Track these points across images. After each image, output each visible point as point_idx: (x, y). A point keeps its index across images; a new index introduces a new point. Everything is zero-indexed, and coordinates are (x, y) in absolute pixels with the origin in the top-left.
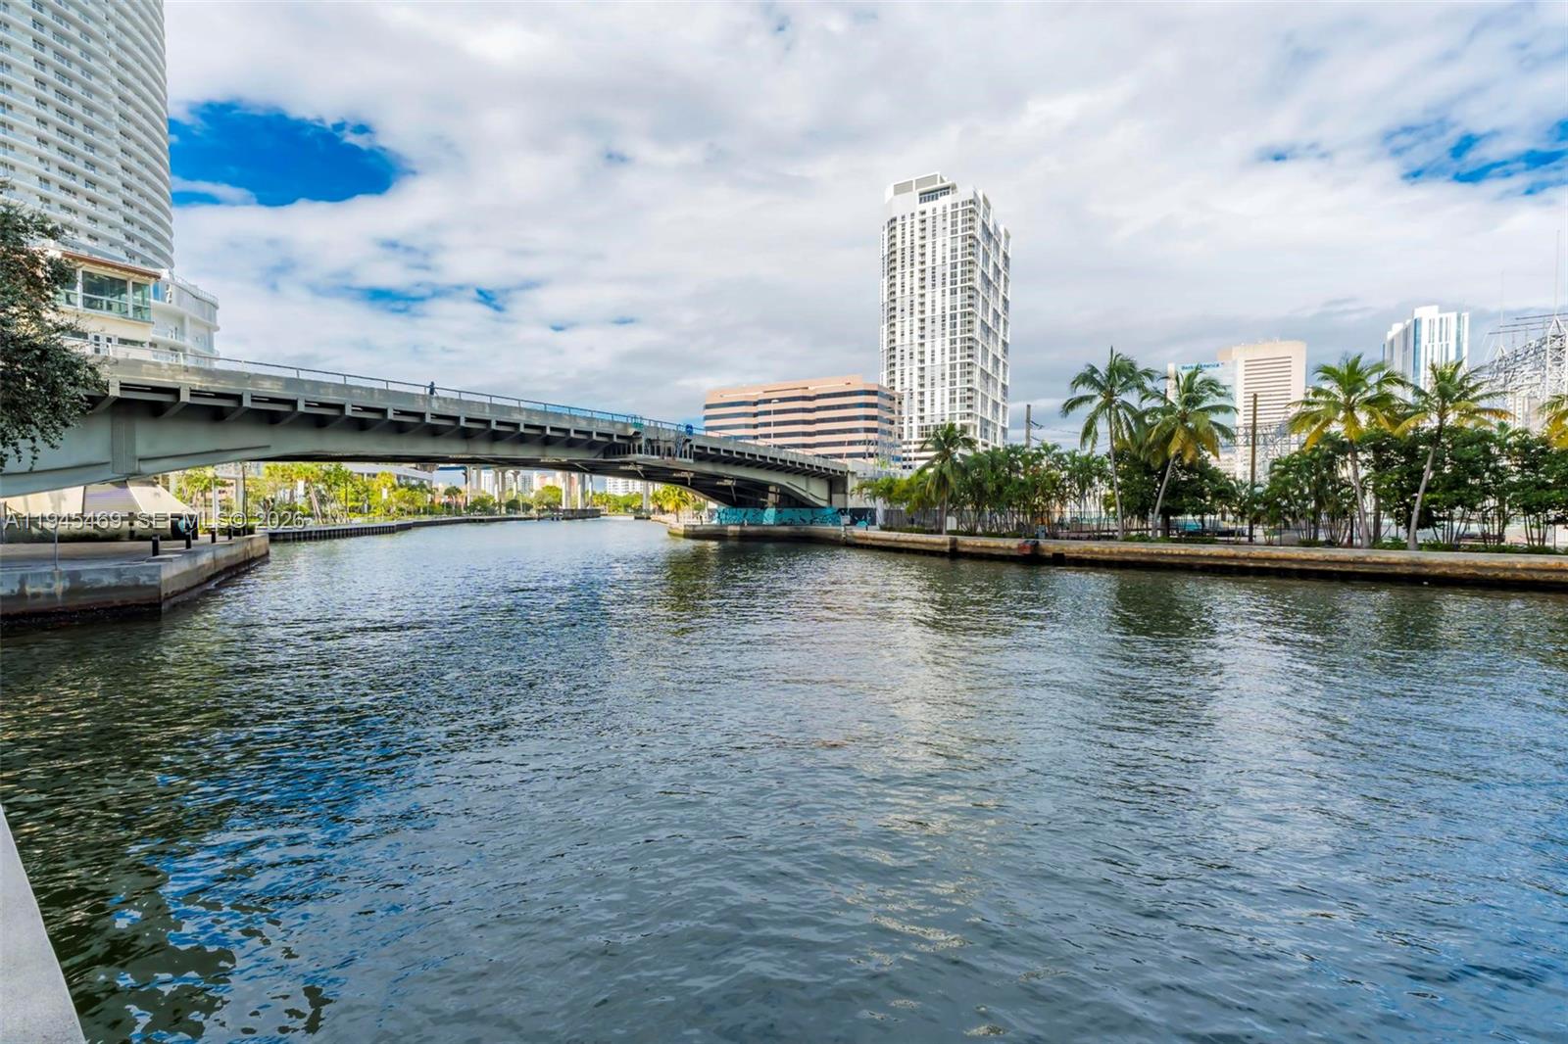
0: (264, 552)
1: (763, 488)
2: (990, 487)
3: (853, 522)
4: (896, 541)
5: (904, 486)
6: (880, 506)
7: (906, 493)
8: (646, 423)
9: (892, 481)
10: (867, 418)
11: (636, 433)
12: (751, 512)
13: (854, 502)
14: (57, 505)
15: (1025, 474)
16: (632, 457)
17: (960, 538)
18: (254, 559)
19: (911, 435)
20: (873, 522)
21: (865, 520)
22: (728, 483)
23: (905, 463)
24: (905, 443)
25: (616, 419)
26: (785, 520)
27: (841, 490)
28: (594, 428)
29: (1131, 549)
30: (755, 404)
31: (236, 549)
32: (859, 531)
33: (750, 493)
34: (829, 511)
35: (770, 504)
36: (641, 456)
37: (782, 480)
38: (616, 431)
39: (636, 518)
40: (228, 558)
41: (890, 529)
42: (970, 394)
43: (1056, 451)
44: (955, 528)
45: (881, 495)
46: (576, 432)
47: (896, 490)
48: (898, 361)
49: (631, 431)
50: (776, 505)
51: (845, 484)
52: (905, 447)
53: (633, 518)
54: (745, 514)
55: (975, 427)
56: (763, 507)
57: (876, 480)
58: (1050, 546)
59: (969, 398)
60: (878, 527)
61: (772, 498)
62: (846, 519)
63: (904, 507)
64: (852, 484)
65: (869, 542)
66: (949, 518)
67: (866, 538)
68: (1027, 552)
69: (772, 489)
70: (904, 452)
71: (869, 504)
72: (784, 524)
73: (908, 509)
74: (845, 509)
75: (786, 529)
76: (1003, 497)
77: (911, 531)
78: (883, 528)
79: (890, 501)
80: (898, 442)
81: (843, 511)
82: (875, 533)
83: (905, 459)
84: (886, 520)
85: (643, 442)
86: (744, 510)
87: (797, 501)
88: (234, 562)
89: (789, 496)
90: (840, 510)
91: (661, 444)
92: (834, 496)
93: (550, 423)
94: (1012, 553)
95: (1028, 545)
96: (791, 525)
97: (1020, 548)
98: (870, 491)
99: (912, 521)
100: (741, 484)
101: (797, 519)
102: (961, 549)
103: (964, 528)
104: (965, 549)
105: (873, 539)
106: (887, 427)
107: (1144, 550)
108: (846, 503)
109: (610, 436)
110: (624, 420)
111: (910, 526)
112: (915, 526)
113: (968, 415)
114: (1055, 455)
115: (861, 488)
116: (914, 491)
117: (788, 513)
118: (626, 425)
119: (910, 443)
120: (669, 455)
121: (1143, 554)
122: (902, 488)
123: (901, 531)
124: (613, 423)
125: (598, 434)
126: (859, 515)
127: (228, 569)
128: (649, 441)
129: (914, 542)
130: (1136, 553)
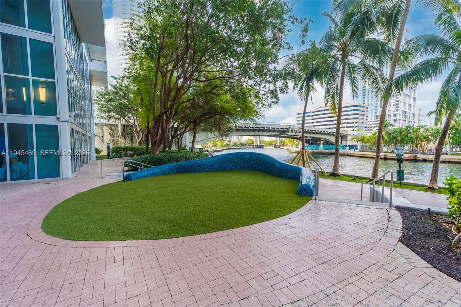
1: (319, 139)
2: (399, 138)
3: (350, 149)
4: (365, 155)
5: (368, 138)
6: (359, 144)
7: (368, 141)
8: (291, 125)
9: (363, 137)
10: (353, 114)
11: (289, 128)
12: (315, 146)
13: (349, 143)
15: (413, 134)
16: (288, 133)
17: (387, 154)
19: (372, 119)
20: (356, 149)
21: (354, 148)
22: (310, 138)
23: (368, 129)
24: (369, 122)
25: (284, 124)
26: (326, 148)
27: (346, 139)
28: (280, 127)
29: (453, 158)
30: (313, 112)
32: (352, 151)
33: (315, 141)
34: (341, 146)
35: (321, 144)
36: (291, 133)
37: (326, 137)
38: (284, 127)
39: (275, 148)
41: (363, 151)
42: (397, 103)
43: (426, 127)
44: (386, 151)
45: (360, 141)
46: (276, 128)
47: (365, 140)
48: (367, 93)
49: (288, 127)
50: (323, 144)
51: (346, 138)
52: (368, 123)
53: (274, 148)
54: (313, 147)
55: (400, 114)
56: (319, 145)
57: (358, 136)
58: (420, 156)
59: (397, 104)
60: (358, 150)
61: (322, 142)
62: (347, 148)
63: (368, 144)
64: (349, 138)
65: (355, 155)
66: (384, 148)
67: (355, 154)
68: (412, 158)
69: (322, 139)
70: (368, 125)
71: (355, 144)
72: (326, 150)
73: (369, 145)
74: (347, 145)
75: (327, 151)
76: (405, 141)
77: (370, 152)
78: (360, 151)
79: (363, 143)
80: (366, 122)
81: (346, 146)
82: (357, 152)
83: (369, 127)
84: (361, 148)
85: (291, 130)
86: (313, 146)
87: (330, 143)
89: (328, 141)
90: (345, 145)
91: (295, 130)
92: (343, 141)
93: (271, 127)
94: (407, 158)
95: (412, 156)
96: (328, 150)
97: (409, 157)
98: (356, 140)
99: (371, 149)
100: (313, 139)
101: (330, 148)
102: (387, 157)
103: (390, 151)
104: (389, 157)
105: (357, 154)
106: (361, 117)
107: (458, 158)
108: (347, 143)
109: (283, 129)
110: (286, 124)
111: (370, 150)
112: (372, 150)
113: (397, 110)
114: (425, 129)
115: (352, 139)
116: (371, 140)
117: (327, 146)
118: (287, 126)
119: (371, 122)
120: (297, 132)
121: (458, 159)
122: (367, 139)
123: (366, 152)
124: (284, 125)
125: (281, 128)
126: (351, 147)
128: (292, 129)
129: (371, 155)
130: (455, 159)
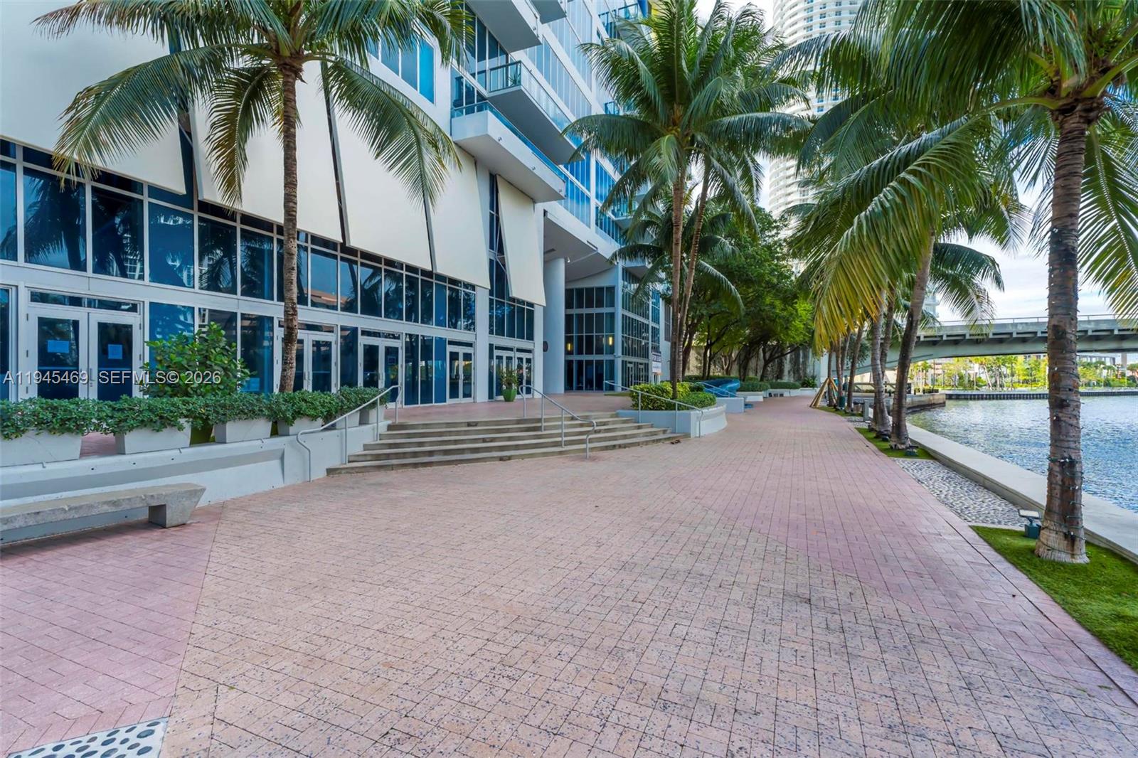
0: (942, 401)
14: (862, 379)
18: (934, 404)
31: (926, 398)
40: (919, 401)
88: (923, 403)
127: (918, 406)
